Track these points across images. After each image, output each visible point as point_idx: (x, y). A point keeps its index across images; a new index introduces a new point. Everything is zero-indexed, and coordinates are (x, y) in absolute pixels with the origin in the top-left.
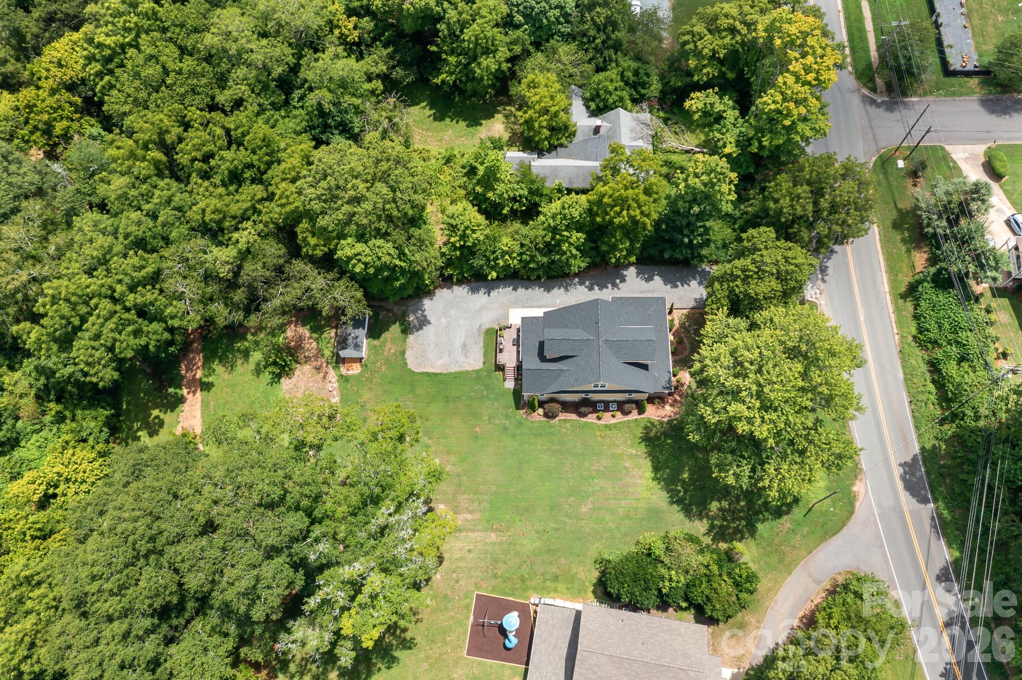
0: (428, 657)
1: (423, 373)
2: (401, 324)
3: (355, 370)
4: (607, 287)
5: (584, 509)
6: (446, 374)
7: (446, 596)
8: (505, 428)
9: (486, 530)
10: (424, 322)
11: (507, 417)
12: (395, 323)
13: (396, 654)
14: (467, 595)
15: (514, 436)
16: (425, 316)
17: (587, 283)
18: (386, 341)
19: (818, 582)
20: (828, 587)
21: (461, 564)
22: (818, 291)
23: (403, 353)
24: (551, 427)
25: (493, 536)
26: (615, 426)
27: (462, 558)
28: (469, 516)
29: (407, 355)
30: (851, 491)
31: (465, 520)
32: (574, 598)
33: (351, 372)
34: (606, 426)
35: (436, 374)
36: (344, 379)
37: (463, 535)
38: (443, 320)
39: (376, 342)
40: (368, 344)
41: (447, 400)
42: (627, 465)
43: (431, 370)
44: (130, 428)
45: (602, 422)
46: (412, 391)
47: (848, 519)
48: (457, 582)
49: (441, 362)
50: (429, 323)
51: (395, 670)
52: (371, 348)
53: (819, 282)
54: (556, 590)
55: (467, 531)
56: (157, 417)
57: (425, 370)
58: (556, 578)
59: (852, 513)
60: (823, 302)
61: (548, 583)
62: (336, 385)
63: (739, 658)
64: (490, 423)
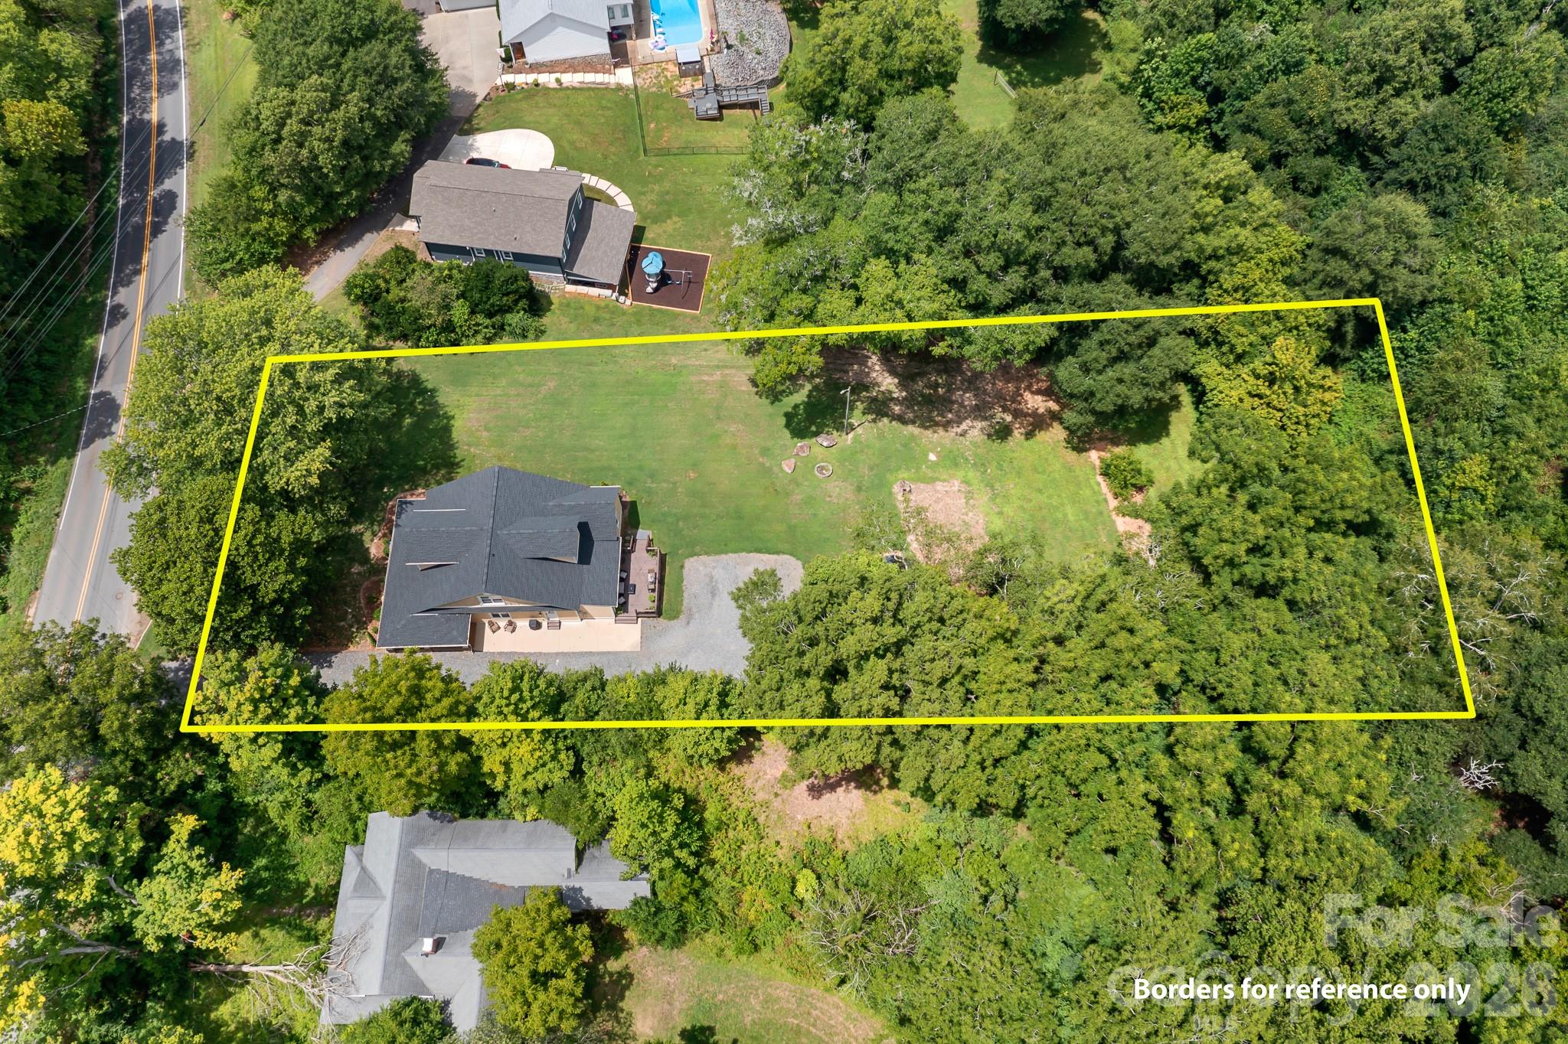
1: (778, 553)
6: (742, 550)
8: (652, 476)
9: (684, 366)
11: (650, 492)
14: (709, 312)
15: (640, 468)
25: (674, 361)
27: (716, 343)
28: (706, 378)
31: (710, 375)
32: (576, 298)
35: (758, 551)
37: (714, 363)
41: (738, 515)
42: (485, 434)
43: (766, 557)
46: (791, 528)
54: (599, 306)
55: (709, 367)
57: (775, 557)
58: (597, 319)
61: (608, 314)
64: (675, 483)
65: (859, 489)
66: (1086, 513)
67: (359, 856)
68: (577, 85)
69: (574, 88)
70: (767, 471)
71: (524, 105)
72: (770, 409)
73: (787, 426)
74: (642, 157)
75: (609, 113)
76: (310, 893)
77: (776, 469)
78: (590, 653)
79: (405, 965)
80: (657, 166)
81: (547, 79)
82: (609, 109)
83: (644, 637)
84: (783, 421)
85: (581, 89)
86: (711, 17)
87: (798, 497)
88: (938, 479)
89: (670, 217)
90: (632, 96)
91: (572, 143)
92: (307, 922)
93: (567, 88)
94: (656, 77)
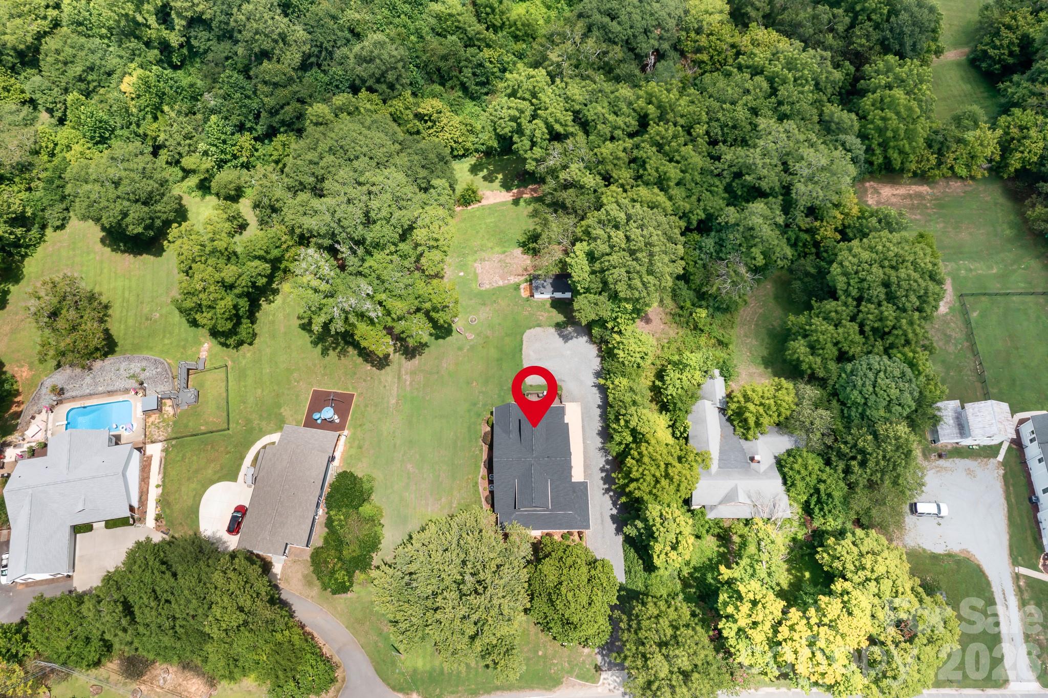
0: (315, 365)
1: (522, 341)
2: (564, 322)
3: (524, 294)
4: (605, 484)
5: (409, 466)
6: (521, 357)
7: (355, 374)
8: (475, 404)
9: (398, 396)
10: (566, 338)
11: (485, 405)
12: (565, 317)
13: (320, 346)
14: (355, 388)
15: (469, 411)
16: (571, 339)
17: (608, 467)
18: (549, 312)
19: (338, 652)
20: (334, 660)
21: (376, 382)
22: (612, 687)
23: (539, 326)
24: (476, 439)
25: (394, 401)
26: (477, 491)
27: (380, 382)
28: (408, 383)
29: (538, 329)
30: (412, 690)
31: (406, 380)
32: (343, 459)
33: (522, 291)
34: (477, 483)
35: (521, 350)
36: (517, 287)
37: (396, 380)
38: (568, 352)
39: (548, 305)
40: (546, 300)
41: (499, 360)
42: (443, 500)
43: (524, 347)
44: (489, 164)
45: (480, 480)
46: (507, 335)
47: (388, 685)
48: (365, 381)
49: (531, 353)
50: (566, 342)
51: (309, 345)
52: (543, 302)
53: (622, 690)
54: (351, 447)
55: (398, 383)
56: (497, 178)
57: (524, 343)
58: (360, 447)
59: (394, 688)
60: (600, 690)
61: (357, 442)
62: (512, 282)
63: (287, 581)
64: (480, 392)
65: (484, 304)
66: (490, 214)
67: (713, 507)
68: (161, 476)
69: (164, 477)
70: (472, 348)
71: (177, 507)
72: (432, 348)
73: (444, 338)
74: (230, 432)
75: (188, 455)
76: (722, 549)
77: (471, 343)
78: (583, 427)
79: (765, 472)
80: (237, 423)
81: (154, 493)
82: (184, 456)
83: (573, 400)
84: (441, 341)
85: (165, 473)
86: (109, 396)
87: (489, 333)
88: (475, 272)
89: (280, 414)
90: (174, 442)
91: (215, 472)
92: (736, 547)
93: (163, 482)
94: (159, 428)
